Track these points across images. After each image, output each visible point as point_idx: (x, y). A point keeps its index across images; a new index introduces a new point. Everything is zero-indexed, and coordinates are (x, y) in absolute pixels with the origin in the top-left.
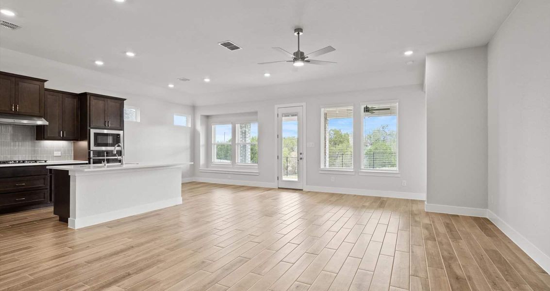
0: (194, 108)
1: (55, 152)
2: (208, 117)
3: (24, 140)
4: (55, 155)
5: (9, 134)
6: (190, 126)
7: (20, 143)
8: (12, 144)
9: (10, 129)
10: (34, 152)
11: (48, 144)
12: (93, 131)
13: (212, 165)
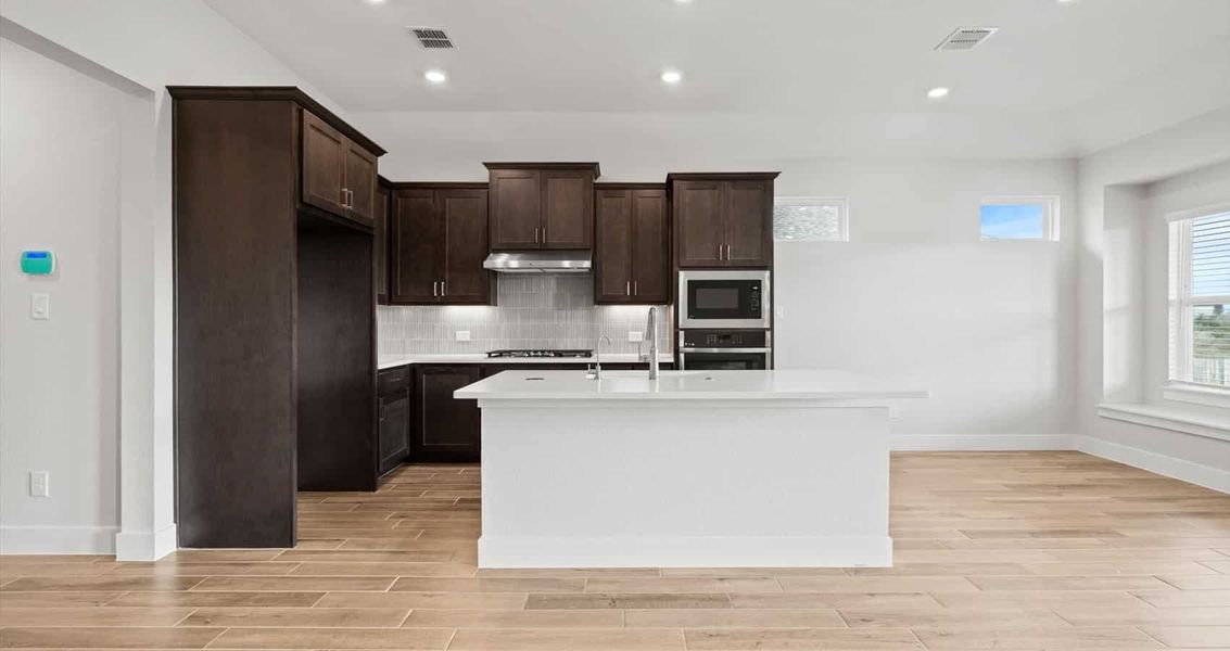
0: (1074, 168)
1: (630, 333)
2: (1146, 189)
3: (575, 306)
4: (630, 339)
5: (551, 293)
6: (1057, 238)
7: (569, 313)
8: (556, 314)
9: (553, 283)
10: (593, 332)
11: (618, 313)
12: (684, 277)
13: (1167, 395)
